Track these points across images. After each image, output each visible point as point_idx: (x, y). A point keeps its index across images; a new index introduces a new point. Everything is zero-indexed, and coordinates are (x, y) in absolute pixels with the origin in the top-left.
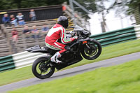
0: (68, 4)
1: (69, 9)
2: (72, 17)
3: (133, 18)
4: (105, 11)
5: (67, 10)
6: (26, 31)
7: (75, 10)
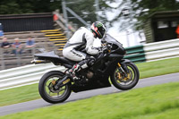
0: (61, 12)
1: (62, 19)
2: (66, 29)
3: (143, 34)
4: (107, 24)
5: (59, 20)
6: (4, 44)
7: (70, 20)
